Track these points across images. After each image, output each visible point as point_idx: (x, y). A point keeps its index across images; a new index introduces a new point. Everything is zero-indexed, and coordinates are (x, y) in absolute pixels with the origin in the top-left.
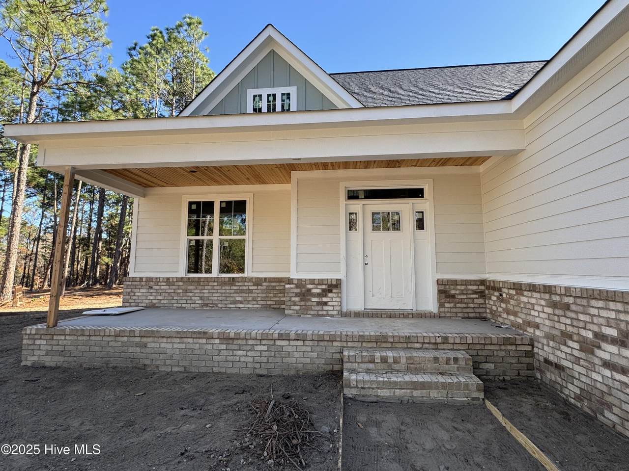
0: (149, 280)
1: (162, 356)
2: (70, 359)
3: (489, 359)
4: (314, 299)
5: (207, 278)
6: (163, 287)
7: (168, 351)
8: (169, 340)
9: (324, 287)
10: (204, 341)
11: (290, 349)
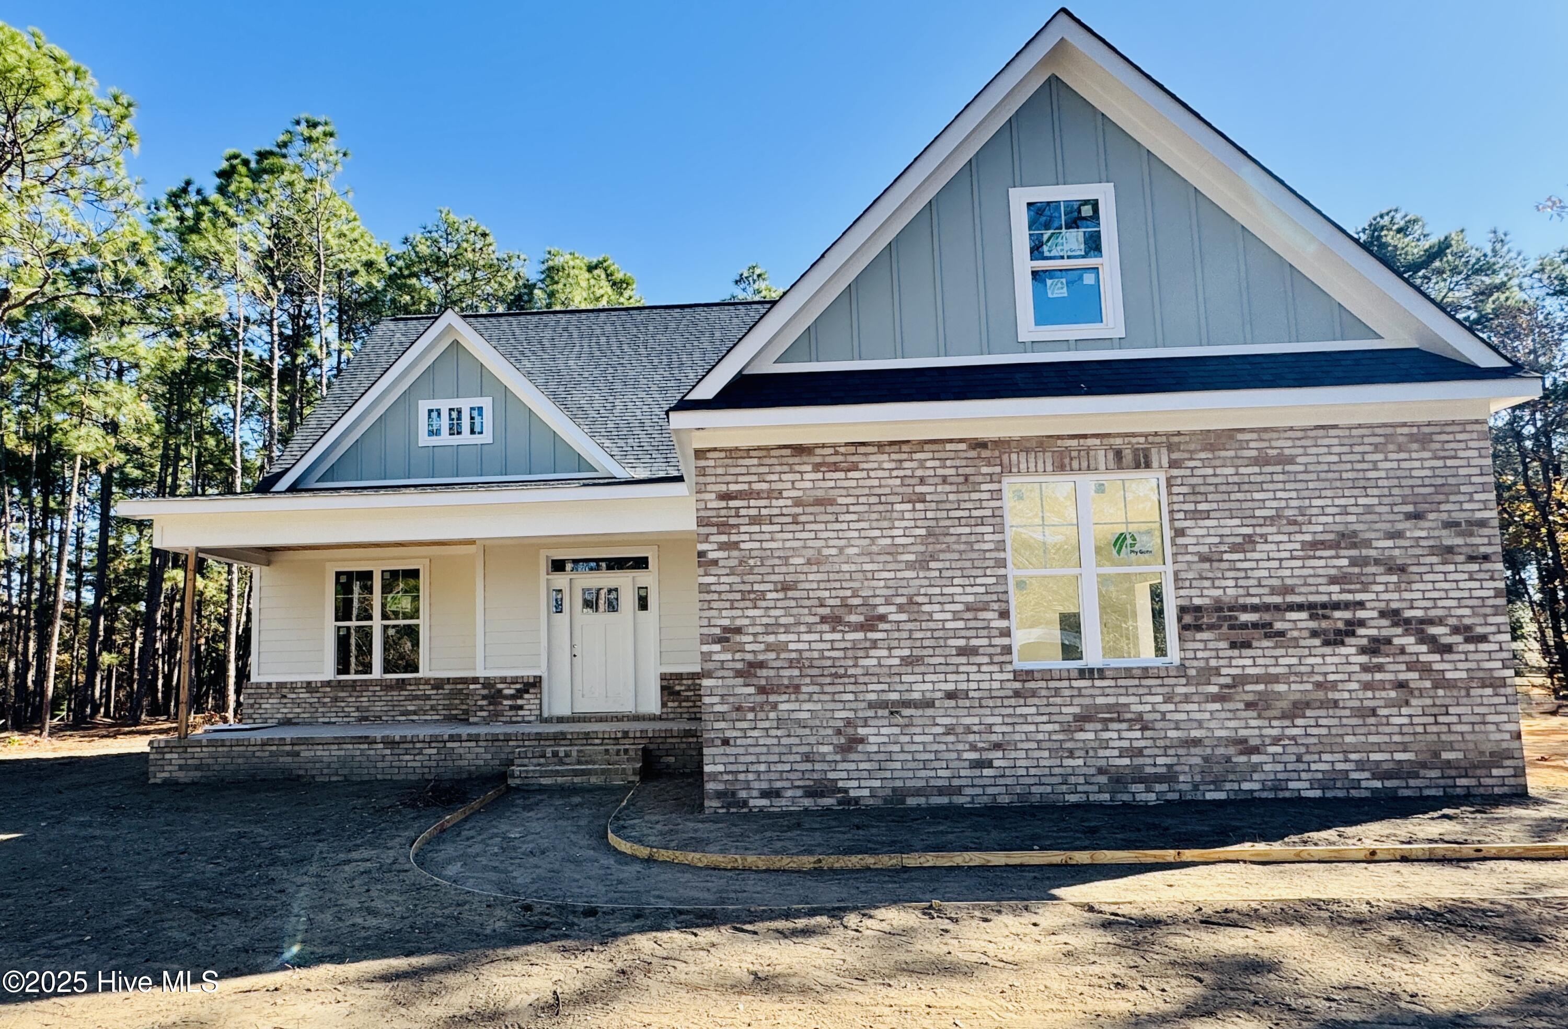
0: (281, 685)
1: (317, 765)
2: (209, 774)
3: (670, 752)
4: (505, 702)
5: (365, 681)
6: (301, 696)
7: (325, 759)
8: (326, 747)
9: (518, 686)
10: (366, 746)
11: (461, 751)
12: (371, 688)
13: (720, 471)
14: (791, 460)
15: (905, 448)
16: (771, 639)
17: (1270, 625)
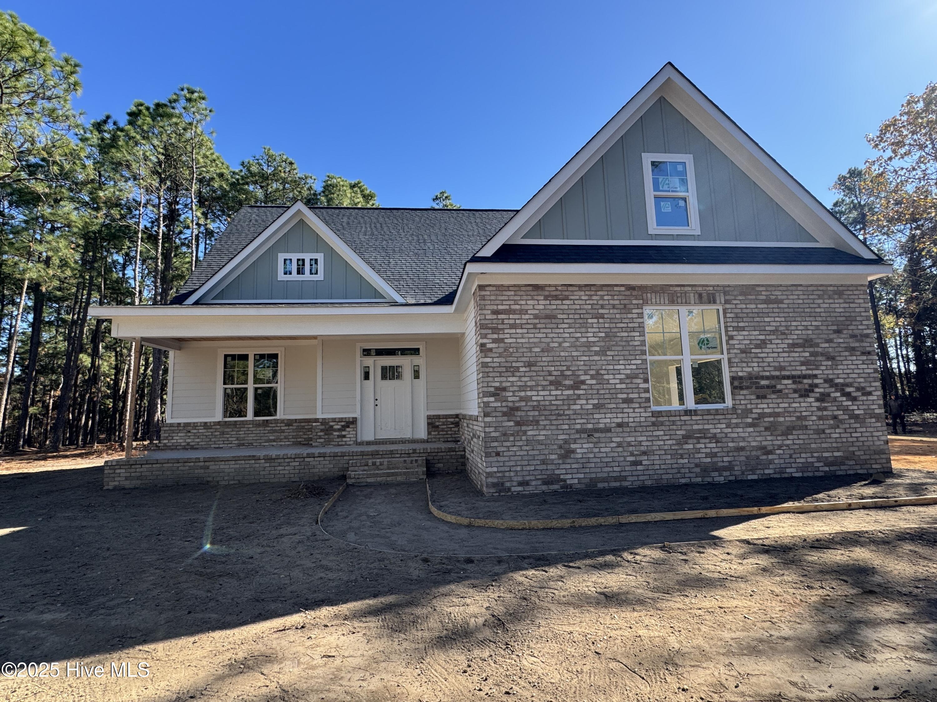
0: (187, 425)
1: (221, 475)
3: (440, 461)
4: (335, 433)
5: (243, 421)
6: (200, 431)
7: (226, 470)
8: (227, 463)
9: (343, 424)
10: (253, 462)
11: (314, 463)
12: (246, 426)
13: (493, 298)
14: (532, 293)
15: (593, 288)
16: (523, 394)
17: (775, 386)
